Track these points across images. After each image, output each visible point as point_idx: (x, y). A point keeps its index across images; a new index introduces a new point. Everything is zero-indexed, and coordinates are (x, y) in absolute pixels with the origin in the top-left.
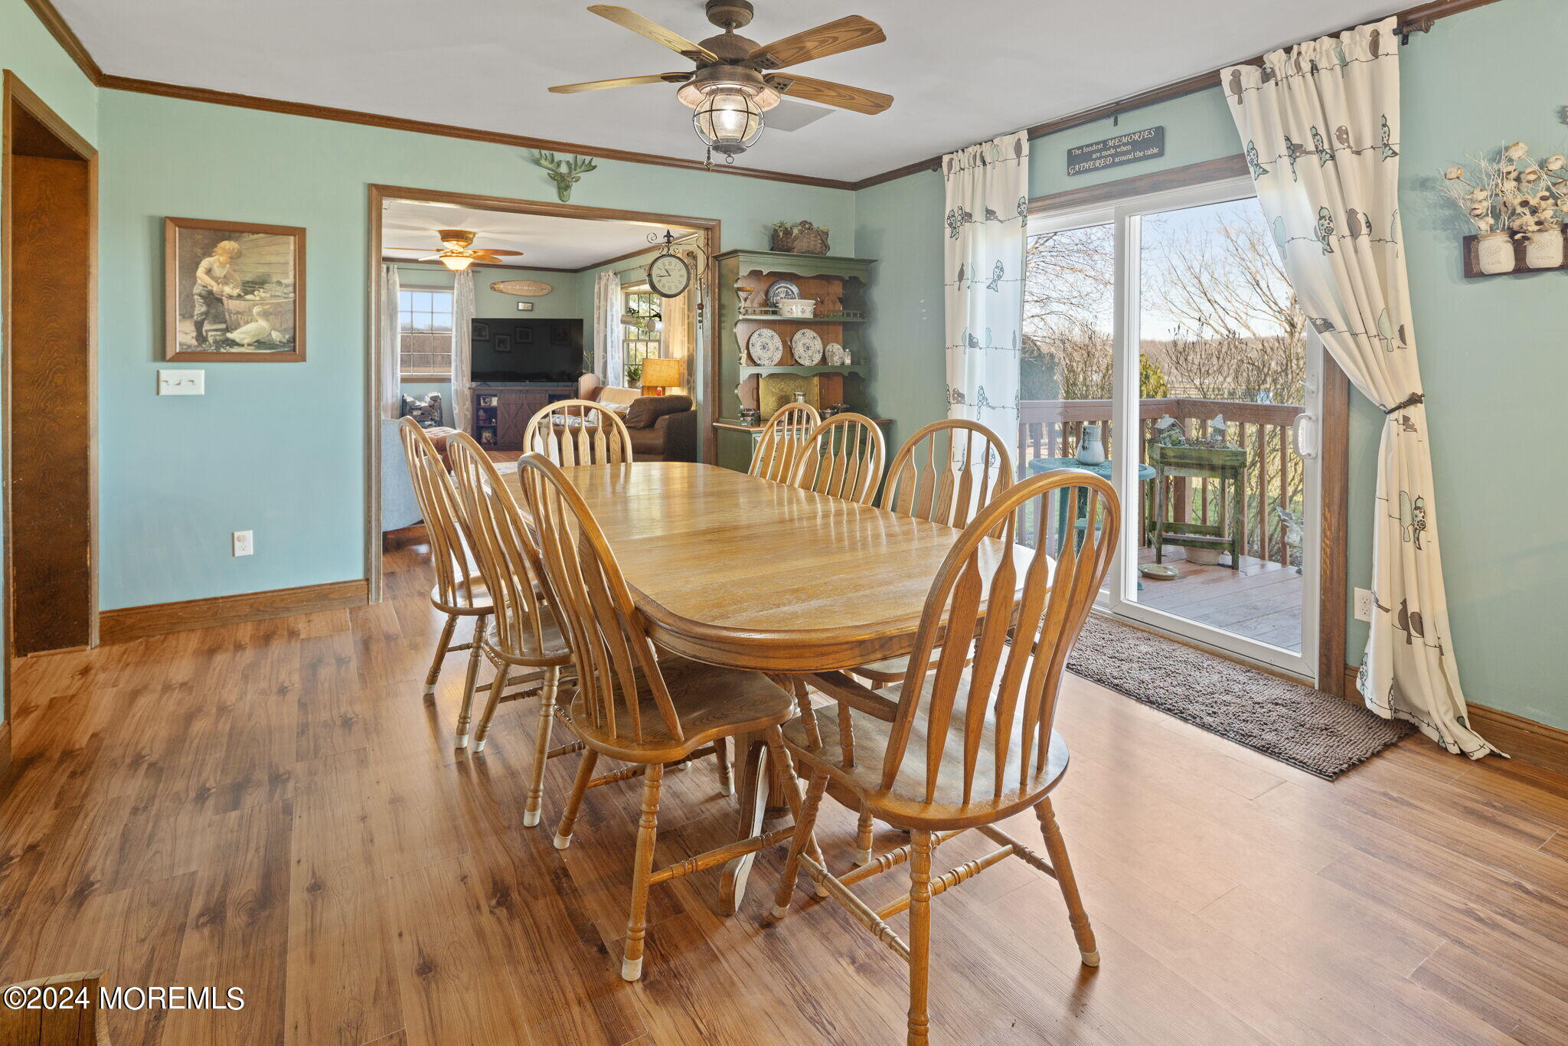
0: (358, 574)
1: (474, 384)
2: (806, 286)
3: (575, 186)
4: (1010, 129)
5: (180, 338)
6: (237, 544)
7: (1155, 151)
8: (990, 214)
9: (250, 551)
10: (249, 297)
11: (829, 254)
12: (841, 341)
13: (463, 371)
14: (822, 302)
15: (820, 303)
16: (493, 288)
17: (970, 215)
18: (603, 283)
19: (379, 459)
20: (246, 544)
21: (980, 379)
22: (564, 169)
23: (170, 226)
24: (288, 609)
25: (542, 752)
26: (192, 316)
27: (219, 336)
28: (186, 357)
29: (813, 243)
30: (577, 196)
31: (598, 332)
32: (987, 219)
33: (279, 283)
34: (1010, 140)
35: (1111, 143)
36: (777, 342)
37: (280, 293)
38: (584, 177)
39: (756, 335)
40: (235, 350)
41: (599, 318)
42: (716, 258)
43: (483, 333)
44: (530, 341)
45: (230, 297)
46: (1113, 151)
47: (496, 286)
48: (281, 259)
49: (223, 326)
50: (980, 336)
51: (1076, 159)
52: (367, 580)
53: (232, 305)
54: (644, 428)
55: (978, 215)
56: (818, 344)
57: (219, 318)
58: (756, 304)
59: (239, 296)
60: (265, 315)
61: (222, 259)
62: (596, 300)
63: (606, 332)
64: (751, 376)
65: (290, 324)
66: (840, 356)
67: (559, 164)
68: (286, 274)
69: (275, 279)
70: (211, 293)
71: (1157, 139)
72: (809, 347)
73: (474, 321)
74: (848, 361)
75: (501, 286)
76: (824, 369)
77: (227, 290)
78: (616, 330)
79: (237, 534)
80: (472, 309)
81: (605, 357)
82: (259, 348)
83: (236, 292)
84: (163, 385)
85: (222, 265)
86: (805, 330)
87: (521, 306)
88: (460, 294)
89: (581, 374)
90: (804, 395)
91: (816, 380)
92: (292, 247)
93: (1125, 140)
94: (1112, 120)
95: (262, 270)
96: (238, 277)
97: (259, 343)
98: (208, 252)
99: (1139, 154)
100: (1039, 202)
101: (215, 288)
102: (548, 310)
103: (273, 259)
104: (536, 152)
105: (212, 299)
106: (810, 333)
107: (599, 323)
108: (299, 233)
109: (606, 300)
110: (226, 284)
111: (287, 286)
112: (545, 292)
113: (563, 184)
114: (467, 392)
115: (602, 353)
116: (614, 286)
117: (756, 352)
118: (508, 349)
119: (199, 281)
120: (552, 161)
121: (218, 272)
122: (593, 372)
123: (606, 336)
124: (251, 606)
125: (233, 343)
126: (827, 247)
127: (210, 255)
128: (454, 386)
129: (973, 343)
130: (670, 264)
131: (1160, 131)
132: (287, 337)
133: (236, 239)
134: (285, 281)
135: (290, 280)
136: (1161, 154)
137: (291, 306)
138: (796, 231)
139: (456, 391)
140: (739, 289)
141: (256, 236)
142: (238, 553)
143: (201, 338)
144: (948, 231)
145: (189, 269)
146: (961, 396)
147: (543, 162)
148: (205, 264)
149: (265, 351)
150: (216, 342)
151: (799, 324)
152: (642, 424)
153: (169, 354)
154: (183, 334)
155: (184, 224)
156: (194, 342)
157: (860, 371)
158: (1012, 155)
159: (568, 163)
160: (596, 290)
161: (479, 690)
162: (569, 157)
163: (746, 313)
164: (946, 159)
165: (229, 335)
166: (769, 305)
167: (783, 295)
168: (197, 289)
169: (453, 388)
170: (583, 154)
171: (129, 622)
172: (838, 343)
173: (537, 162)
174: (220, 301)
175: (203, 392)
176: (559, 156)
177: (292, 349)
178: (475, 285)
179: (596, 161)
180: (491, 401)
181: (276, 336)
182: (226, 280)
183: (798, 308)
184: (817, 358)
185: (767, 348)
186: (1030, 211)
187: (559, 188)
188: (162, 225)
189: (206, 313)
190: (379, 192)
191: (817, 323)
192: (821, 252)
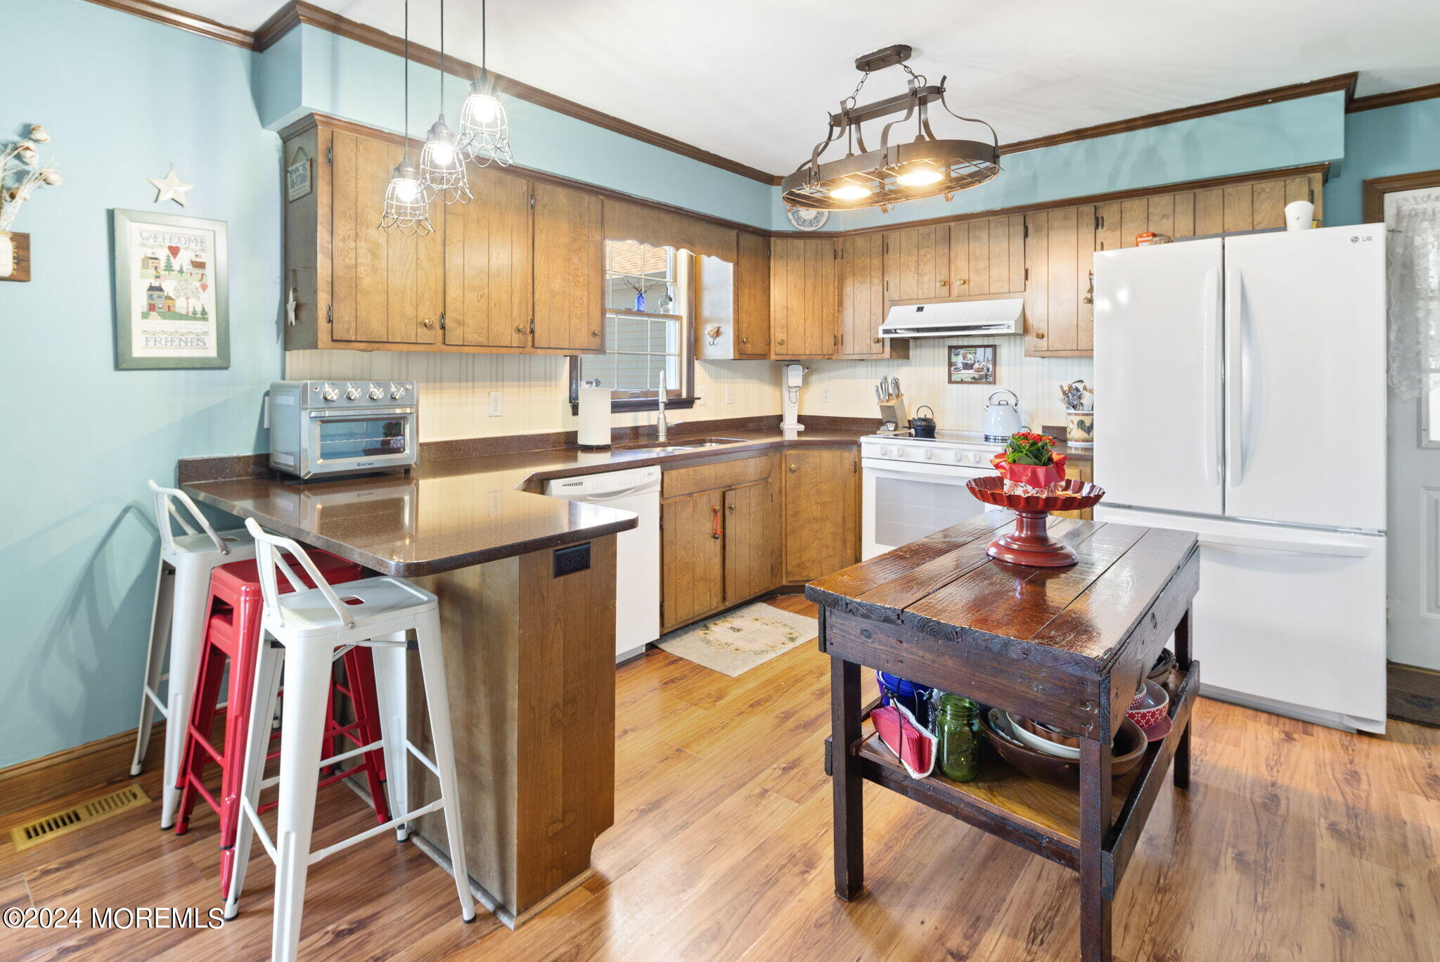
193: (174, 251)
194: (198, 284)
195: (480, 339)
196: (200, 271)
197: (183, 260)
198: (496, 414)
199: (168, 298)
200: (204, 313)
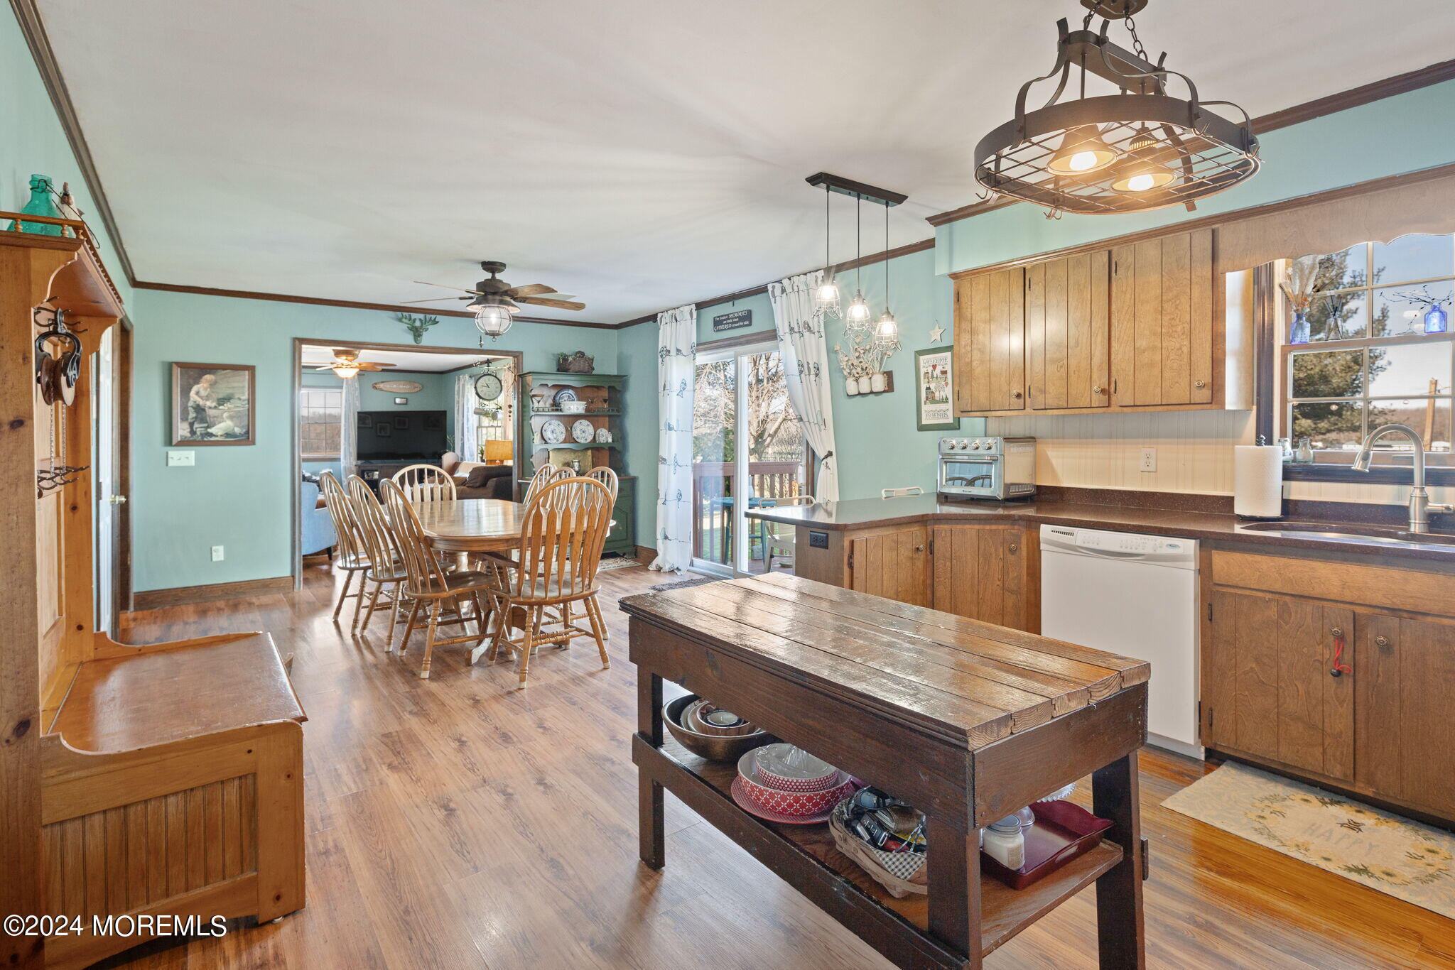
0: (287, 573)
1: (359, 462)
2: (581, 394)
3: (424, 333)
4: (688, 303)
5: (180, 433)
6: (214, 554)
7: (747, 323)
8: (678, 351)
9: (222, 558)
10: (221, 407)
11: (594, 373)
12: (607, 426)
13: (350, 453)
14: (592, 402)
15: (590, 403)
16: (374, 387)
17: (669, 351)
18: (461, 383)
19: (300, 504)
20: (219, 554)
21: (674, 450)
22: (418, 324)
23: (175, 367)
24: (244, 593)
25: (393, 620)
26: (187, 419)
27: (203, 430)
28: (184, 443)
29: (582, 365)
30: (427, 339)
31: (458, 420)
32: (677, 354)
33: (239, 399)
34: (687, 309)
35: (730, 316)
36: (562, 429)
37: (239, 404)
38: (431, 328)
39: (547, 424)
40: (213, 439)
41: (458, 410)
42: (519, 376)
43: (367, 422)
44: (406, 427)
45: (210, 408)
46: (731, 321)
47: (377, 386)
48: (241, 385)
49: (205, 425)
50: (674, 423)
51: (717, 323)
52: (293, 576)
53: (211, 412)
54: (479, 487)
55: (673, 352)
56: (591, 429)
57: (203, 420)
58: (548, 405)
59: (215, 407)
60: (231, 418)
61: (205, 385)
62: (456, 396)
63: (463, 420)
64: (542, 450)
65: (246, 423)
66: (605, 436)
67: (415, 320)
68: (243, 393)
69: (237, 397)
70: (198, 405)
71: (747, 317)
72: (584, 431)
73: (359, 413)
74: (610, 440)
75: (381, 386)
76: (595, 446)
77: (208, 403)
78: (472, 420)
79: (214, 548)
80: (358, 404)
81: (462, 440)
82: (226, 437)
83: (214, 404)
84: (170, 460)
85: (205, 389)
86: (581, 421)
87: (398, 401)
88: (348, 393)
89: (446, 452)
90: (579, 462)
91: (589, 452)
92: (247, 377)
93: (736, 315)
94: (731, 303)
95: (230, 391)
96: (215, 396)
97: (227, 435)
98: (197, 381)
99: (742, 324)
100: (702, 346)
101: (201, 402)
102: (419, 404)
103: (236, 385)
104: (399, 314)
105: (199, 409)
106: (585, 422)
107: (458, 413)
108: (251, 369)
109: (463, 397)
110: (207, 400)
111: (244, 400)
112: (417, 390)
113: (417, 333)
114: (354, 469)
115: (460, 437)
116: (469, 386)
117: (548, 435)
118: (388, 434)
119: (192, 399)
120: (410, 319)
121: (203, 393)
122: (454, 451)
123: (463, 424)
124: (222, 591)
125: (211, 435)
126: (593, 369)
127: (198, 383)
128: (343, 463)
129: (670, 429)
130: (489, 380)
131: (750, 312)
132: (244, 431)
133: (213, 374)
134: (242, 398)
135: (245, 397)
136: (750, 324)
137: (247, 413)
138: (570, 359)
139: (345, 468)
140: (534, 396)
141: (225, 371)
142: (214, 560)
143: (193, 432)
144: (660, 360)
145: (186, 392)
146: (665, 460)
147: (404, 320)
148: (195, 388)
149: (232, 439)
150: (201, 434)
151: (577, 417)
152: (478, 484)
153: (174, 442)
154: (182, 430)
155: (183, 366)
156: (189, 435)
157: (618, 446)
158: (689, 318)
159: (420, 320)
160: (456, 388)
161: (363, 607)
162: (421, 316)
163: (538, 411)
164: (659, 315)
165: (209, 430)
166: (556, 405)
167: (566, 398)
168: (190, 404)
169: (342, 465)
170: (429, 314)
171: (151, 598)
172: (604, 427)
173: (400, 320)
174: (204, 410)
175: (193, 464)
176: (414, 316)
177: (247, 438)
178: (360, 385)
179: (439, 318)
180: (373, 475)
181: (237, 430)
182: (207, 398)
183: (574, 406)
184: (590, 438)
185: (555, 432)
186: (698, 351)
187: (415, 335)
188: (169, 367)
189: (196, 418)
190: (299, 342)
191: (589, 415)
192: (588, 372)
193: (934, 367)
194: (943, 383)
195: (1061, 403)
196: (944, 376)
197: (937, 372)
198: (1148, 469)
199: (933, 392)
200: (947, 398)
